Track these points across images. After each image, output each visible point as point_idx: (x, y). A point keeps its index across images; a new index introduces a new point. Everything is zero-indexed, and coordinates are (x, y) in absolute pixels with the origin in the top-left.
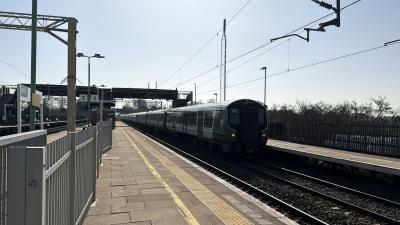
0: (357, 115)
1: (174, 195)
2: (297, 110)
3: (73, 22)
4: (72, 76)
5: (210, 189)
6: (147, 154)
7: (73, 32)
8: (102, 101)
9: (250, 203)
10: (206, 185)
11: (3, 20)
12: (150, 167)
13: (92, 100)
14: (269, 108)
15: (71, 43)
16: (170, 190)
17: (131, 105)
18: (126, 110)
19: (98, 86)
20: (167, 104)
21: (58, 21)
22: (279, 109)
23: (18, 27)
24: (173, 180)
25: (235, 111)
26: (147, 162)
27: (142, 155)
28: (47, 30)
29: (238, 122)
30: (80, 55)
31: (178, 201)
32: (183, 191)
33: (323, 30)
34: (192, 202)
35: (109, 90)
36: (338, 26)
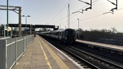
1: (45, 53)
3: (20, 8)
7: (20, 11)
10: (54, 51)
11: (1, 7)
12: (42, 47)
13: (27, 29)
15: (20, 14)
17: (42, 30)
18: (40, 31)
19: (30, 24)
21: (16, 8)
23: (5, 9)
24: (46, 50)
25: (67, 32)
27: (40, 44)
28: (13, 10)
29: (68, 35)
31: (45, 55)
33: (87, 10)
35: (34, 25)
36: (91, 9)
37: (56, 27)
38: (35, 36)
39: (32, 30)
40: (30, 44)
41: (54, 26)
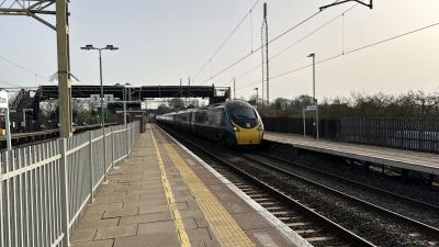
0: (424, 107)
2: (353, 103)
4: (63, 72)
14: (320, 102)
17: (167, 104)
22: (330, 103)
28: (31, 12)
38: (142, 130)
39: (129, 106)
40: (117, 164)
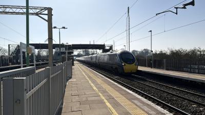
0: (201, 55)
2: (168, 53)
3: (50, 10)
4: (50, 38)
5: (125, 97)
6: (90, 78)
7: (50, 15)
8: (67, 51)
9: (148, 105)
11: (14, 10)
13: (61, 51)
14: (154, 52)
15: (50, 21)
16: (103, 98)
17: (82, 53)
18: (79, 55)
19: (65, 43)
20: (99, 52)
21: (42, 10)
22: (158, 53)
23: (22, 14)
24: (104, 92)
26: (90, 82)
28: (37, 14)
30: (55, 27)
31: (108, 104)
32: (110, 98)
33: (185, 8)
34: (116, 105)
35: (70, 45)
36: (193, 5)
37: (107, 48)
41: (104, 45)
